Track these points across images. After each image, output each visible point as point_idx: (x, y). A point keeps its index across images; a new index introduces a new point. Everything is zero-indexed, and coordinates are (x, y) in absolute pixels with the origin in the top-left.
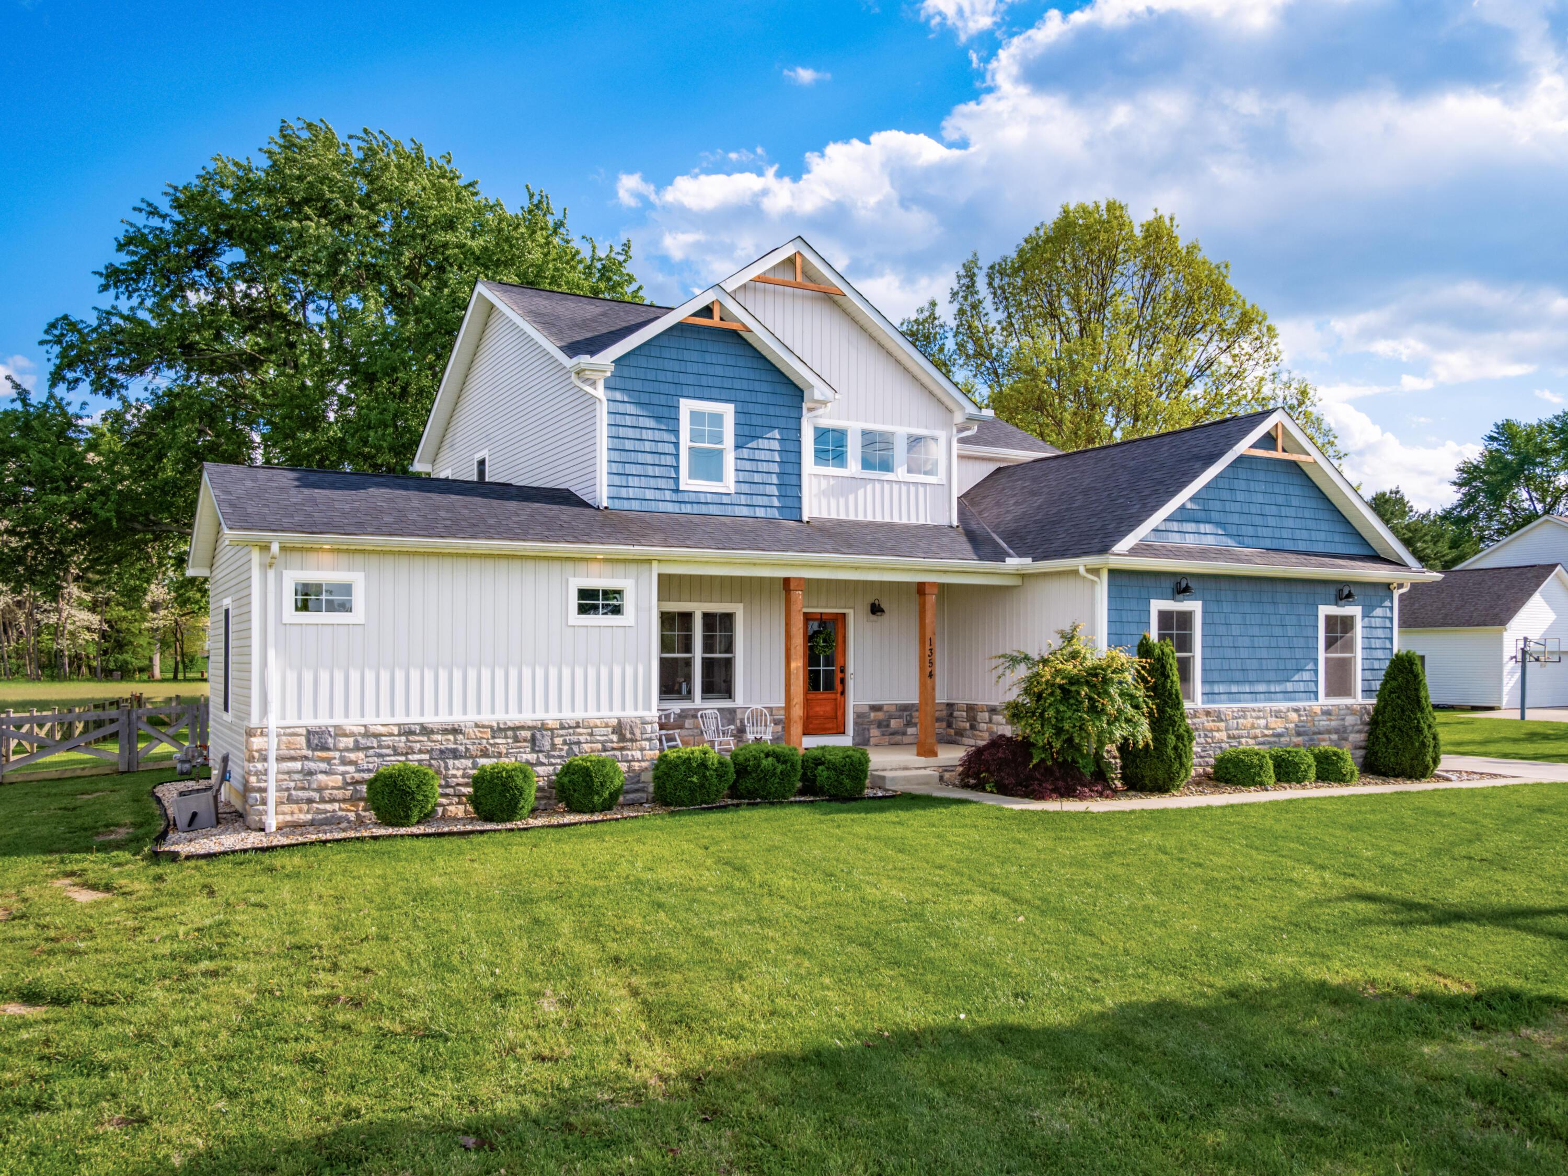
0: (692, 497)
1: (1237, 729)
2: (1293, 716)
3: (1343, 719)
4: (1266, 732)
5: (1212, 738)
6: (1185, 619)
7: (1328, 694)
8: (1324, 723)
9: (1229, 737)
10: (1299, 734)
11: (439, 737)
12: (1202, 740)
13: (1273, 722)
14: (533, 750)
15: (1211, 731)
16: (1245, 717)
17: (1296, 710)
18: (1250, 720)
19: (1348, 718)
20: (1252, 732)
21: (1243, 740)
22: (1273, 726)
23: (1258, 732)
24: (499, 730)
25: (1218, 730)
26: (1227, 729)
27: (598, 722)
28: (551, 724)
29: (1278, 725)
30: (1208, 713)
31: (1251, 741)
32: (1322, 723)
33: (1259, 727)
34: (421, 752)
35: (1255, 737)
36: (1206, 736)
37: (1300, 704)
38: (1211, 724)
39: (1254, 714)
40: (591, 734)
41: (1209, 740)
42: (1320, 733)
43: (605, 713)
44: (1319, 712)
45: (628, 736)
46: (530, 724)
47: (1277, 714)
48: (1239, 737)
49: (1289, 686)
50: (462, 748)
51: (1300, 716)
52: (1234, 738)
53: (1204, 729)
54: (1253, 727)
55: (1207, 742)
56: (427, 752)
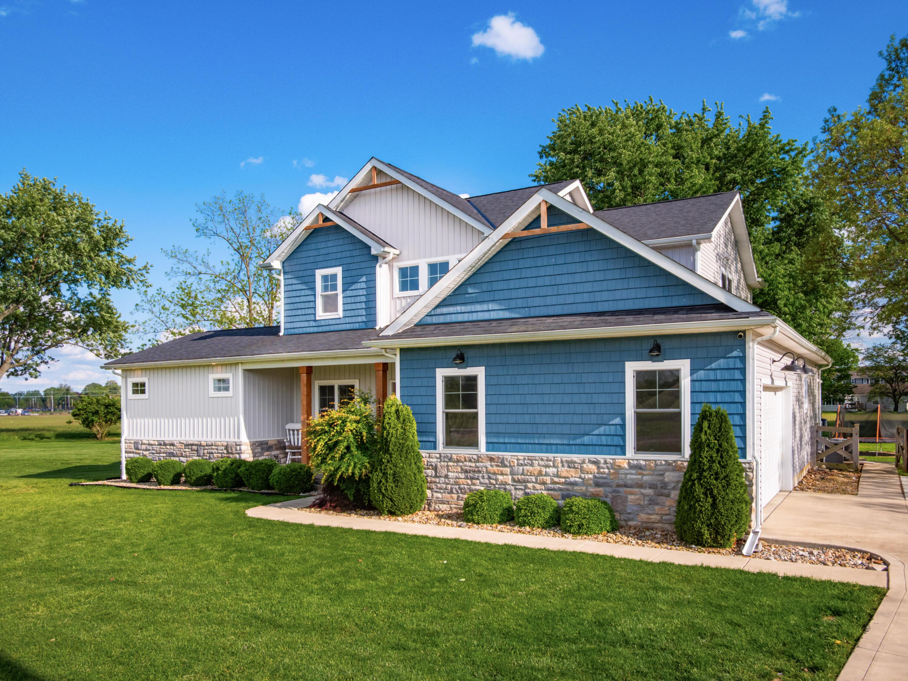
0: (323, 323)
1: (523, 474)
2: (593, 467)
3: (662, 475)
4: (556, 479)
5: (496, 480)
6: (471, 381)
7: (640, 448)
8: (633, 477)
9: (514, 480)
10: (597, 485)
11: (168, 447)
12: (487, 481)
13: (564, 471)
14: (198, 456)
15: (495, 474)
16: (532, 465)
17: (596, 463)
18: (539, 468)
19: (667, 474)
20: (540, 478)
21: (530, 485)
22: (564, 474)
23: (548, 480)
24: (187, 445)
25: (502, 474)
26: (512, 473)
27: (219, 443)
28: (204, 443)
29: (574, 476)
30: (491, 459)
31: (538, 486)
32: (629, 476)
33: (547, 474)
34: (164, 453)
35: (544, 483)
36: (489, 478)
37: (601, 458)
38: (495, 468)
39: (541, 463)
40: (217, 449)
41: (494, 482)
42: (626, 486)
43: (223, 439)
44: (626, 466)
45: (230, 451)
46: (196, 443)
47: (571, 464)
48: (524, 481)
49: (586, 439)
50: (175, 452)
51: (599, 468)
52: (519, 481)
53: (488, 472)
54: (540, 473)
55: (490, 483)
56: (166, 453)
